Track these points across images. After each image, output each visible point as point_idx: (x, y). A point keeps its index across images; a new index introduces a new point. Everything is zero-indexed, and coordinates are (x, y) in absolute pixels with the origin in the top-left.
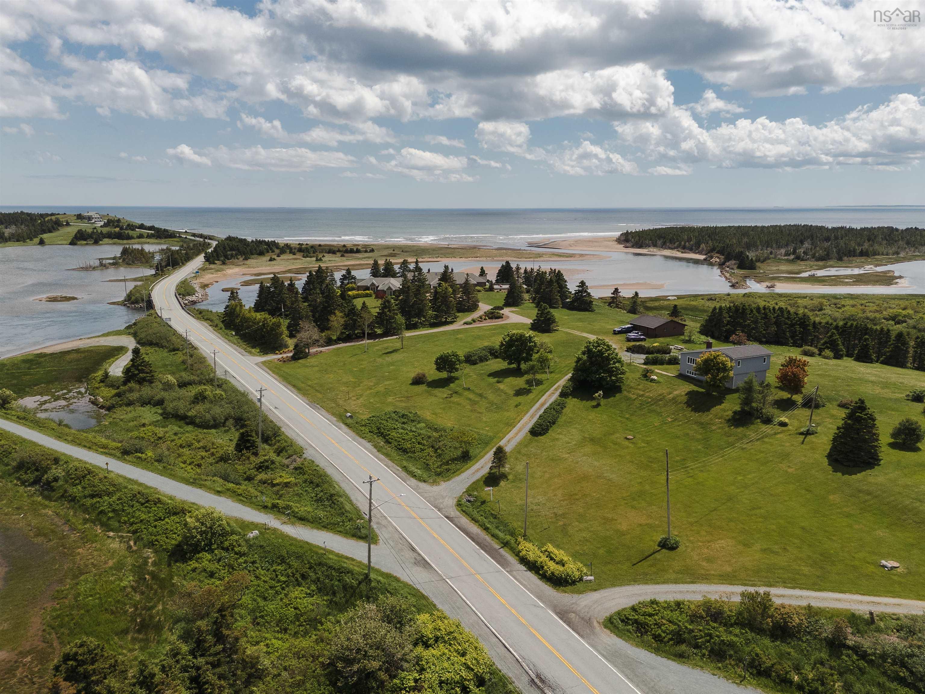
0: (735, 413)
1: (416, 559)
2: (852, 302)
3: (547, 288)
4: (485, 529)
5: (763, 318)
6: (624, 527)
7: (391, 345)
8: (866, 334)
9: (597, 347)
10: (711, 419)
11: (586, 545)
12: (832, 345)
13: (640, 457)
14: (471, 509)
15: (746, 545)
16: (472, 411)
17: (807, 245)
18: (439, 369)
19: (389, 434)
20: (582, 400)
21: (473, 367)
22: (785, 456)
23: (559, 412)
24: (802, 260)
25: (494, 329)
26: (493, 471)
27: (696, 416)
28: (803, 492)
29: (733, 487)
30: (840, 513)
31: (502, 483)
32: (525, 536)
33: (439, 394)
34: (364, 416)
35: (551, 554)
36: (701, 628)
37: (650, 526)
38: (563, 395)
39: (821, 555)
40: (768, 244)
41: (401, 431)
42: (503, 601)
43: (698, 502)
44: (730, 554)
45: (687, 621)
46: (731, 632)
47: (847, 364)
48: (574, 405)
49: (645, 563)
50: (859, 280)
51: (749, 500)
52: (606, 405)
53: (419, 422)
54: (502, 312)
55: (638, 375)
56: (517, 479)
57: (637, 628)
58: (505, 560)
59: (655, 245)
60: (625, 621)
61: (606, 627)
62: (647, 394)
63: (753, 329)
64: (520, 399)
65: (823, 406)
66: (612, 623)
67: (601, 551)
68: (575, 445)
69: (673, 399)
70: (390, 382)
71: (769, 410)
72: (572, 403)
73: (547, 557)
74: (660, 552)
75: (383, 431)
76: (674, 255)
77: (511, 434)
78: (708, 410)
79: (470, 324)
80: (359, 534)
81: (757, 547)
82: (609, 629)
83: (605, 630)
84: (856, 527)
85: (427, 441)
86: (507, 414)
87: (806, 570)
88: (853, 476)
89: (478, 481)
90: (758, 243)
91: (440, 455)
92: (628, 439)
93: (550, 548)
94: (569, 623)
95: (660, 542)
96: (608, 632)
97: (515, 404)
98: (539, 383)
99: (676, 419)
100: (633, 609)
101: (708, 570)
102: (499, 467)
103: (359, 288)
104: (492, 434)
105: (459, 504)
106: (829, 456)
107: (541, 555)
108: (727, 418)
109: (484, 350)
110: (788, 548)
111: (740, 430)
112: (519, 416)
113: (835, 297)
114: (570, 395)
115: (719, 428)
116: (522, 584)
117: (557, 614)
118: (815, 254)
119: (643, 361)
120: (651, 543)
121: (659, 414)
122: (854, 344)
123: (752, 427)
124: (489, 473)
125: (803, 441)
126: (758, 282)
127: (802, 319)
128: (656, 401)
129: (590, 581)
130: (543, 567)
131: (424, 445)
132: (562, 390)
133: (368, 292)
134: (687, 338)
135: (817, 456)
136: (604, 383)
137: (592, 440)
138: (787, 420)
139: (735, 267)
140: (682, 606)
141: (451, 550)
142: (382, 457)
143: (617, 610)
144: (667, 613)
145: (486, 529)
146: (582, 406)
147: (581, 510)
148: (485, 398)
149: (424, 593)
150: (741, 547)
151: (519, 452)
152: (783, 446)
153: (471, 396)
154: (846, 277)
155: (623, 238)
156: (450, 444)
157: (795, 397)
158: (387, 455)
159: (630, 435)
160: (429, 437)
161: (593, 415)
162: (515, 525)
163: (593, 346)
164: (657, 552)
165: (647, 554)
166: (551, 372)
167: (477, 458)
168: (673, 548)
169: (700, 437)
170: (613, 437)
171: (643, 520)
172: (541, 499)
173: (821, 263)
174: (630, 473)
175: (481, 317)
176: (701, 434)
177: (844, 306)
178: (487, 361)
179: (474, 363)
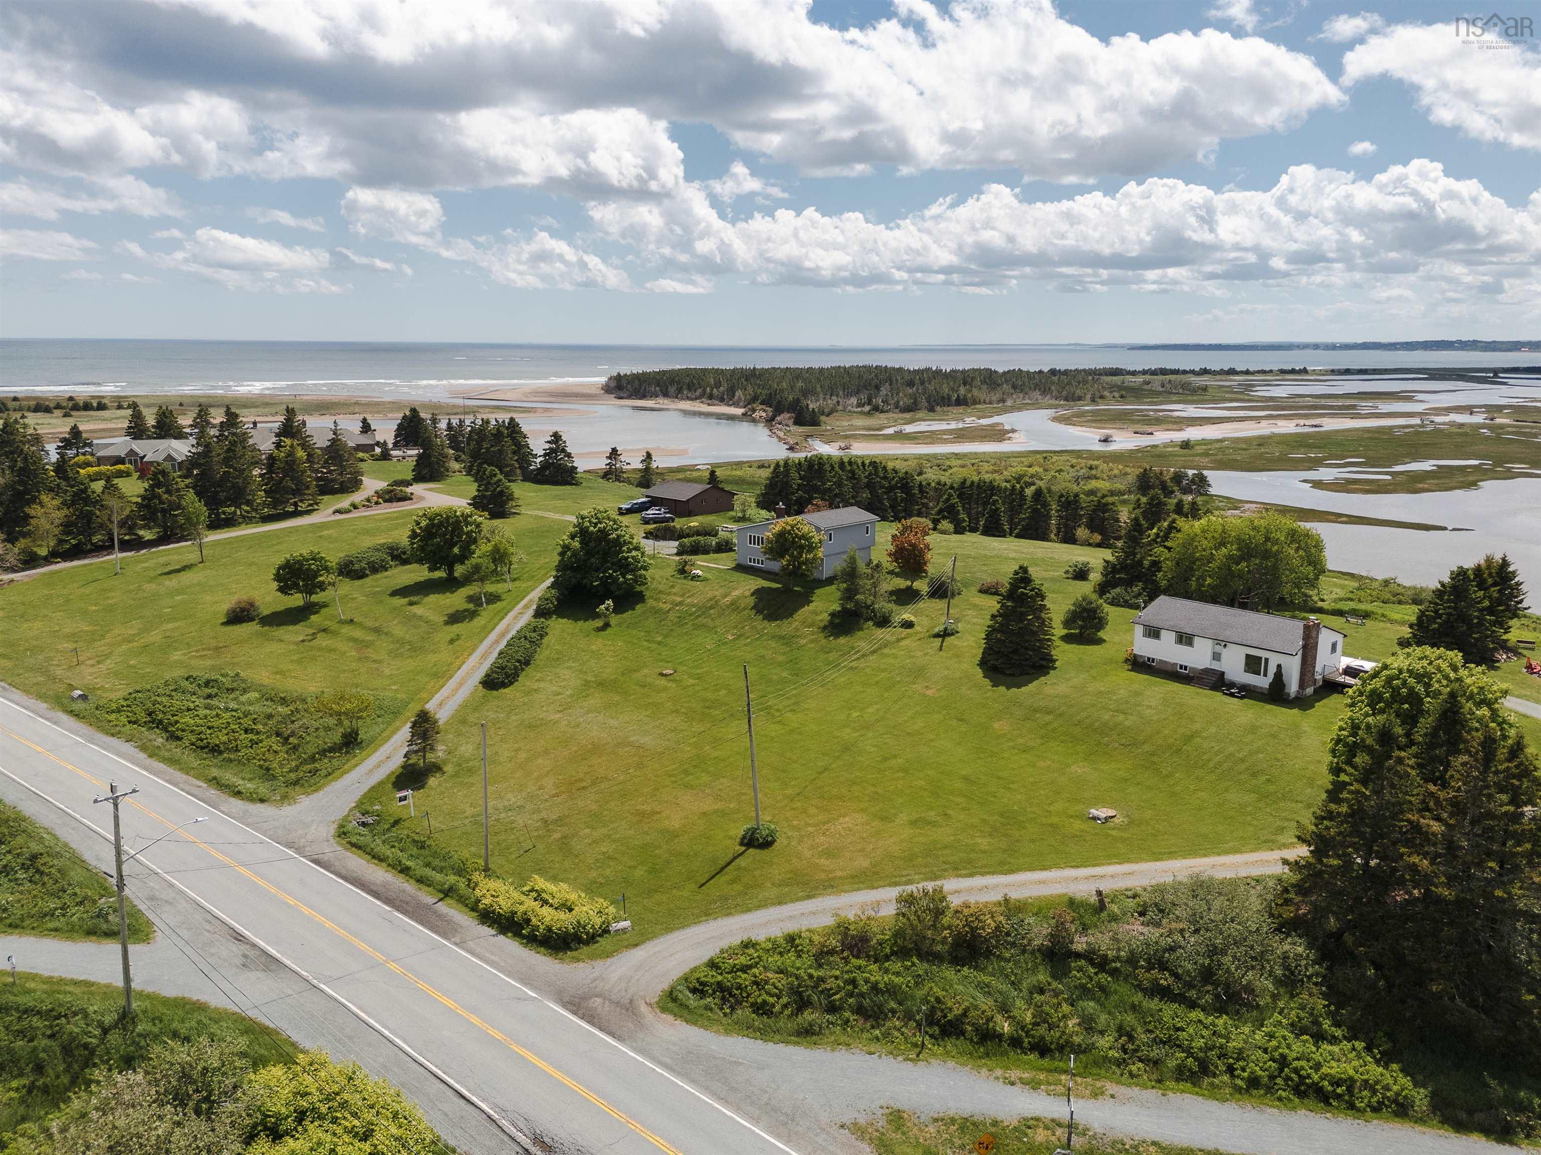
0: (833, 615)
1: (245, 956)
2: (959, 462)
3: (492, 446)
4: (401, 872)
5: (849, 479)
6: (675, 822)
7: (176, 557)
8: (996, 495)
9: (596, 524)
10: (797, 629)
11: (610, 867)
12: (949, 513)
13: (689, 702)
14: (369, 839)
15: (884, 819)
16: (359, 659)
17: (884, 391)
18: (283, 590)
19: (177, 722)
20: (576, 620)
21: (357, 583)
22: (918, 672)
23: (536, 644)
24: (882, 412)
25: (397, 518)
26: (411, 762)
27: (771, 627)
28: (954, 723)
29: (848, 730)
30: (1013, 748)
31: (432, 781)
32: (486, 869)
33: (286, 637)
34: (116, 691)
35: (544, 895)
36: (838, 973)
37: (722, 814)
38: (541, 613)
39: (1002, 815)
40: (832, 391)
41: (202, 712)
42: (450, 1003)
43: (795, 762)
44: (863, 838)
45: (811, 967)
46: (887, 971)
47: (975, 540)
48: (563, 631)
49: (722, 879)
50: (961, 435)
51: (876, 746)
52: (619, 625)
53: (245, 691)
54: (409, 490)
55: (670, 571)
56: (464, 770)
57: (723, 998)
58: (449, 922)
59: (666, 395)
60: (699, 990)
61: (664, 1010)
62: (689, 600)
63: (836, 495)
64: (457, 628)
65: (959, 594)
66: (675, 1000)
67: (639, 873)
68: (571, 696)
69: (732, 604)
70: (176, 624)
71: (883, 605)
72: (558, 626)
73: (536, 900)
74: (746, 854)
75: (161, 716)
76: (696, 409)
77: (445, 692)
78: (791, 615)
79: (348, 511)
80: (104, 926)
81: (903, 817)
82: (671, 1012)
83: (663, 1016)
84: (1042, 764)
85: (265, 724)
86: (432, 658)
87: (983, 842)
88: (1023, 689)
89: (381, 784)
90: (819, 389)
91: (295, 748)
92: (666, 675)
93: (540, 883)
94: (591, 1018)
95: (744, 837)
96: (670, 1018)
97: (449, 638)
98: (493, 598)
99: (741, 636)
100: (712, 964)
101: (831, 872)
102: (423, 750)
103: (101, 461)
104: (404, 696)
105: (342, 833)
106: (983, 663)
107: (523, 898)
108: (822, 625)
109: (378, 550)
110: (950, 812)
111: (842, 640)
112: (457, 657)
113: (935, 456)
114: (554, 613)
115: (812, 641)
116: (487, 961)
117: (565, 1005)
118: (898, 402)
119: (675, 551)
120: (729, 842)
121: (711, 630)
122: (978, 513)
123: (860, 634)
124: (403, 767)
125: (941, 646)
126: (826, 443)
127: (903, 479)
128: (704, 610)
129: (624, 930)
130: (528, 921)
131: (258, 733)
132: (539, 607)
133: (121, 467)
134: (740, 515)
135: (965, 666)
136: (613, 588)
137: (602, 685)
138: (912, 618)
139: (791, 422)
140: (797, 941)
141: (328, 924)
142: (161, 766)
143: (681, 974)
144: (774, 960)
145: (405, 871)
146: (576, 631)
147: (594, 807)
148: (386, 634)
149: (267, 1023)
150: (876, 823)
151: (464, 722)
152: (913, 657)
153: (358, 633)
154: (944, 432)
155: (613, 384)
156: (316, 724)
157: (917, 585)
158: (171, 761)
159: (666, 668)
160: (270, 717)
161: (598, 643)
162: (465, 854)
163: (590, 522)
164: (740, 855)
165: (722, 863)
166: (515, 580)
167: (375, 742)
168: (767, 844)
169: (781, 658)
170: (638, 676)
171: (709, 805)
172: (513, 798)
173: (907, 416)
174: (674, 730)
175: (368, 500)
176: (784, 654)
177: (950, 467)
178: (386, 570)
179: (359, 575)
